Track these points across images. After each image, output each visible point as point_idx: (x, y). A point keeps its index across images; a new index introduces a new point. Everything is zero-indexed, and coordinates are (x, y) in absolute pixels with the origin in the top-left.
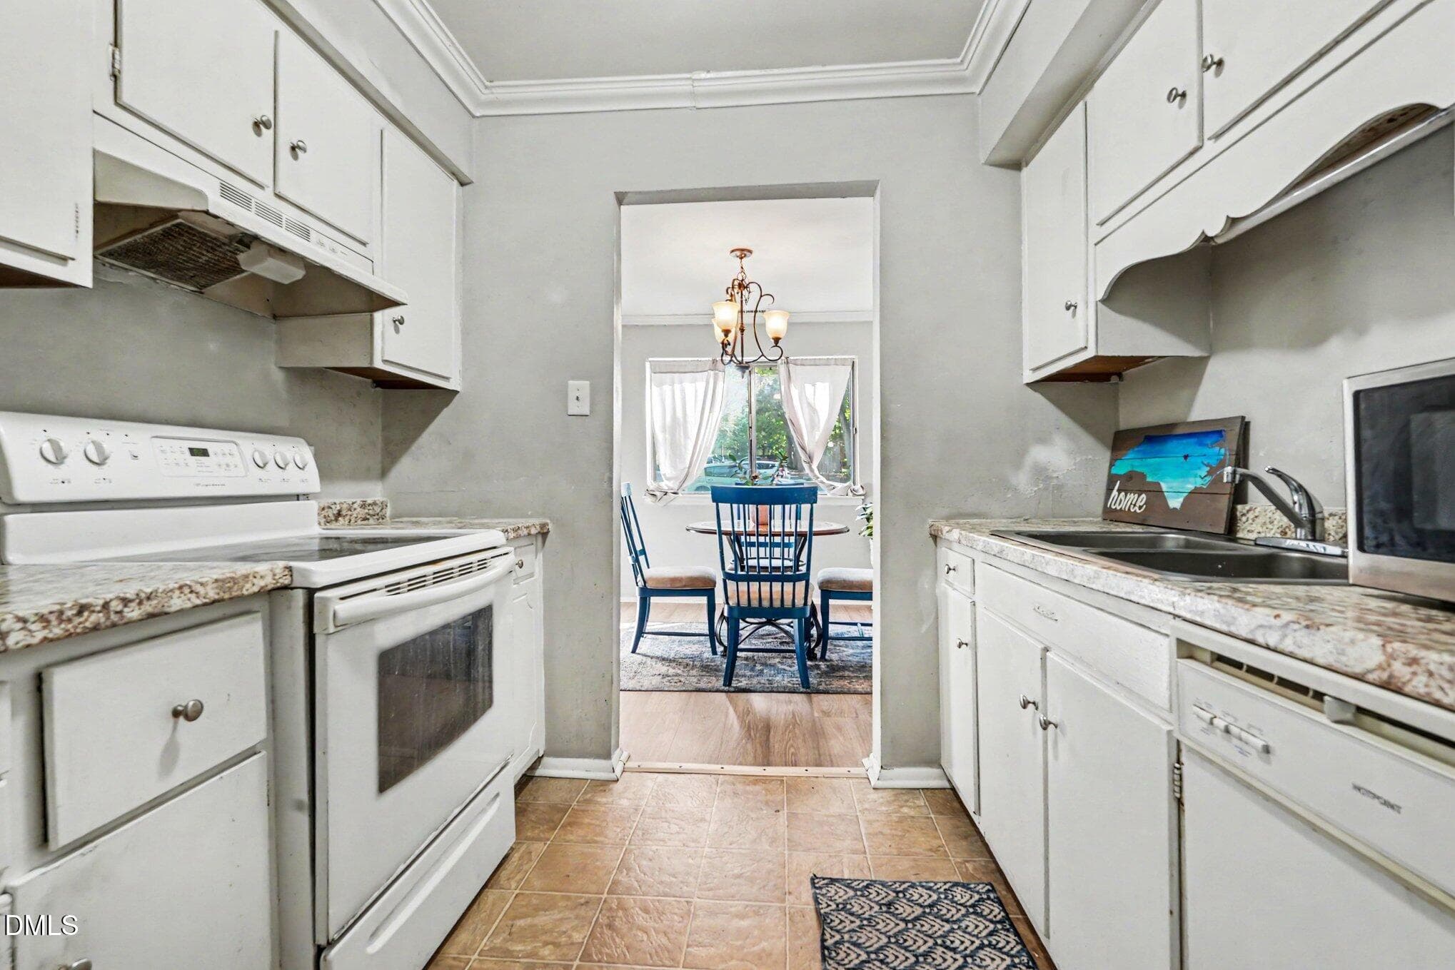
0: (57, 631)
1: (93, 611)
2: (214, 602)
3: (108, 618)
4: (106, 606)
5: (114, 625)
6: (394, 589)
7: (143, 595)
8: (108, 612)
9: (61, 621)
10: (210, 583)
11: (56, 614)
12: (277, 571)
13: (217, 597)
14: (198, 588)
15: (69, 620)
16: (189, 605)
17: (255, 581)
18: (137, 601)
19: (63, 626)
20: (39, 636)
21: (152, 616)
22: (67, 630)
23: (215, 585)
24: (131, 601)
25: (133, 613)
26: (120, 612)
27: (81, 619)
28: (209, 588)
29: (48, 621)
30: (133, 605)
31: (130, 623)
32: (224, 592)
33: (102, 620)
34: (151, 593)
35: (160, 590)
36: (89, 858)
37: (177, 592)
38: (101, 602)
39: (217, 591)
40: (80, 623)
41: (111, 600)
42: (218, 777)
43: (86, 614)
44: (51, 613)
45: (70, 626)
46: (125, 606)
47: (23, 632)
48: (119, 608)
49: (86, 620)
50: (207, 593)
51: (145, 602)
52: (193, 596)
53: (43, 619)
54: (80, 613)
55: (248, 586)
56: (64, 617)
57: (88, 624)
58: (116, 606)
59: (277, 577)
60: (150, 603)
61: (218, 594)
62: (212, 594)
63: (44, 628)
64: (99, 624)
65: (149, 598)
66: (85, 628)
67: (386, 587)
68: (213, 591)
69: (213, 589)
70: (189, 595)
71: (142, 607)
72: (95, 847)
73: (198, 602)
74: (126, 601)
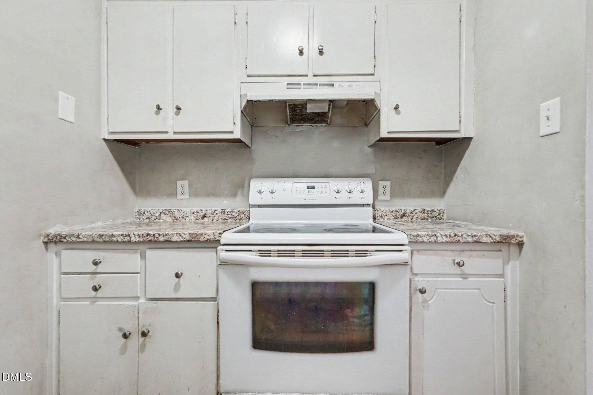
0: (141, 239)
1: (150, 236)
2: (188, 241)
3: (154, 238)
4: (154, 235)
5: (156, 241)
6: (262, 254)
7: (165, 234)
8: (154, 237)
9: (143, 237)
10: (187, 234)
11: (142, 235)
12: (216, 234)
13: (189, 239)
14: (183, 235)
15: (145, 237)
16: (179, 240)
17: (206, 236)
18: (163, 235)
19: (143, 238)
20: (138, 239)
21: (167, 241)
22: (144, 240)
23: (189, 235)
24: (161, 235)
25: (161, 239)
26: (157, 238)
27: (148, 238)
28: (186, 236)
29: (140, 236)
30: (161, 236)
31: (160, 242)
32: (192, 238)
33: (153, 239)
34: (167, 234)
35: (170, 234)
36: (155, 305)
37: (175, 235)
38: (153, 234)
39: (190, 237)
40: (147, 239)
41: (156, 234)
42: (196, 302)
43: (149, 236)
44: (141, 234)
45: (144, 239)
46: (159, 236)
47: (134, 238)
48: (158, 236)
49: (149, 238)
50: (185, 237)
51: (165, 236)
52: (180, 237)
53: (139, 235)
54: (147, 236)
55: (202, 237)
56: (143, 236)
57: (149, 239)
58: (157, 236)
59: (216, 237)
60: (166, 236)
61: (190, 238)
62: (188, 238)
63: (139, 238)
64: (151, 240)
65: (166, 235)
66: (148, 240)
67: (259, 251)
68: (188, 237)
69: (188, 236)
70: (179, 237)
71: (164, 237)
72: (157, 303)
73: (182, 239)
74: (159, 235)
